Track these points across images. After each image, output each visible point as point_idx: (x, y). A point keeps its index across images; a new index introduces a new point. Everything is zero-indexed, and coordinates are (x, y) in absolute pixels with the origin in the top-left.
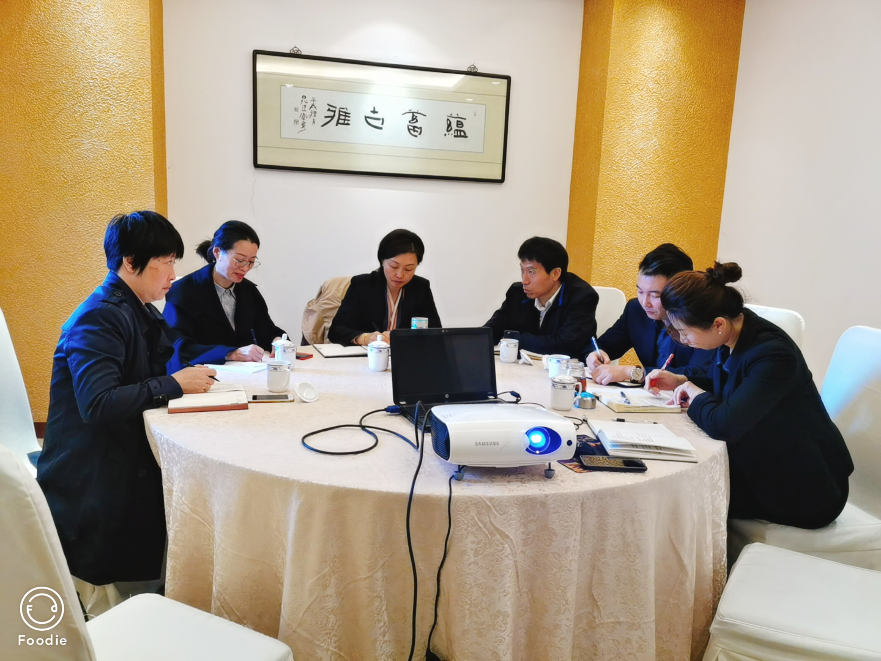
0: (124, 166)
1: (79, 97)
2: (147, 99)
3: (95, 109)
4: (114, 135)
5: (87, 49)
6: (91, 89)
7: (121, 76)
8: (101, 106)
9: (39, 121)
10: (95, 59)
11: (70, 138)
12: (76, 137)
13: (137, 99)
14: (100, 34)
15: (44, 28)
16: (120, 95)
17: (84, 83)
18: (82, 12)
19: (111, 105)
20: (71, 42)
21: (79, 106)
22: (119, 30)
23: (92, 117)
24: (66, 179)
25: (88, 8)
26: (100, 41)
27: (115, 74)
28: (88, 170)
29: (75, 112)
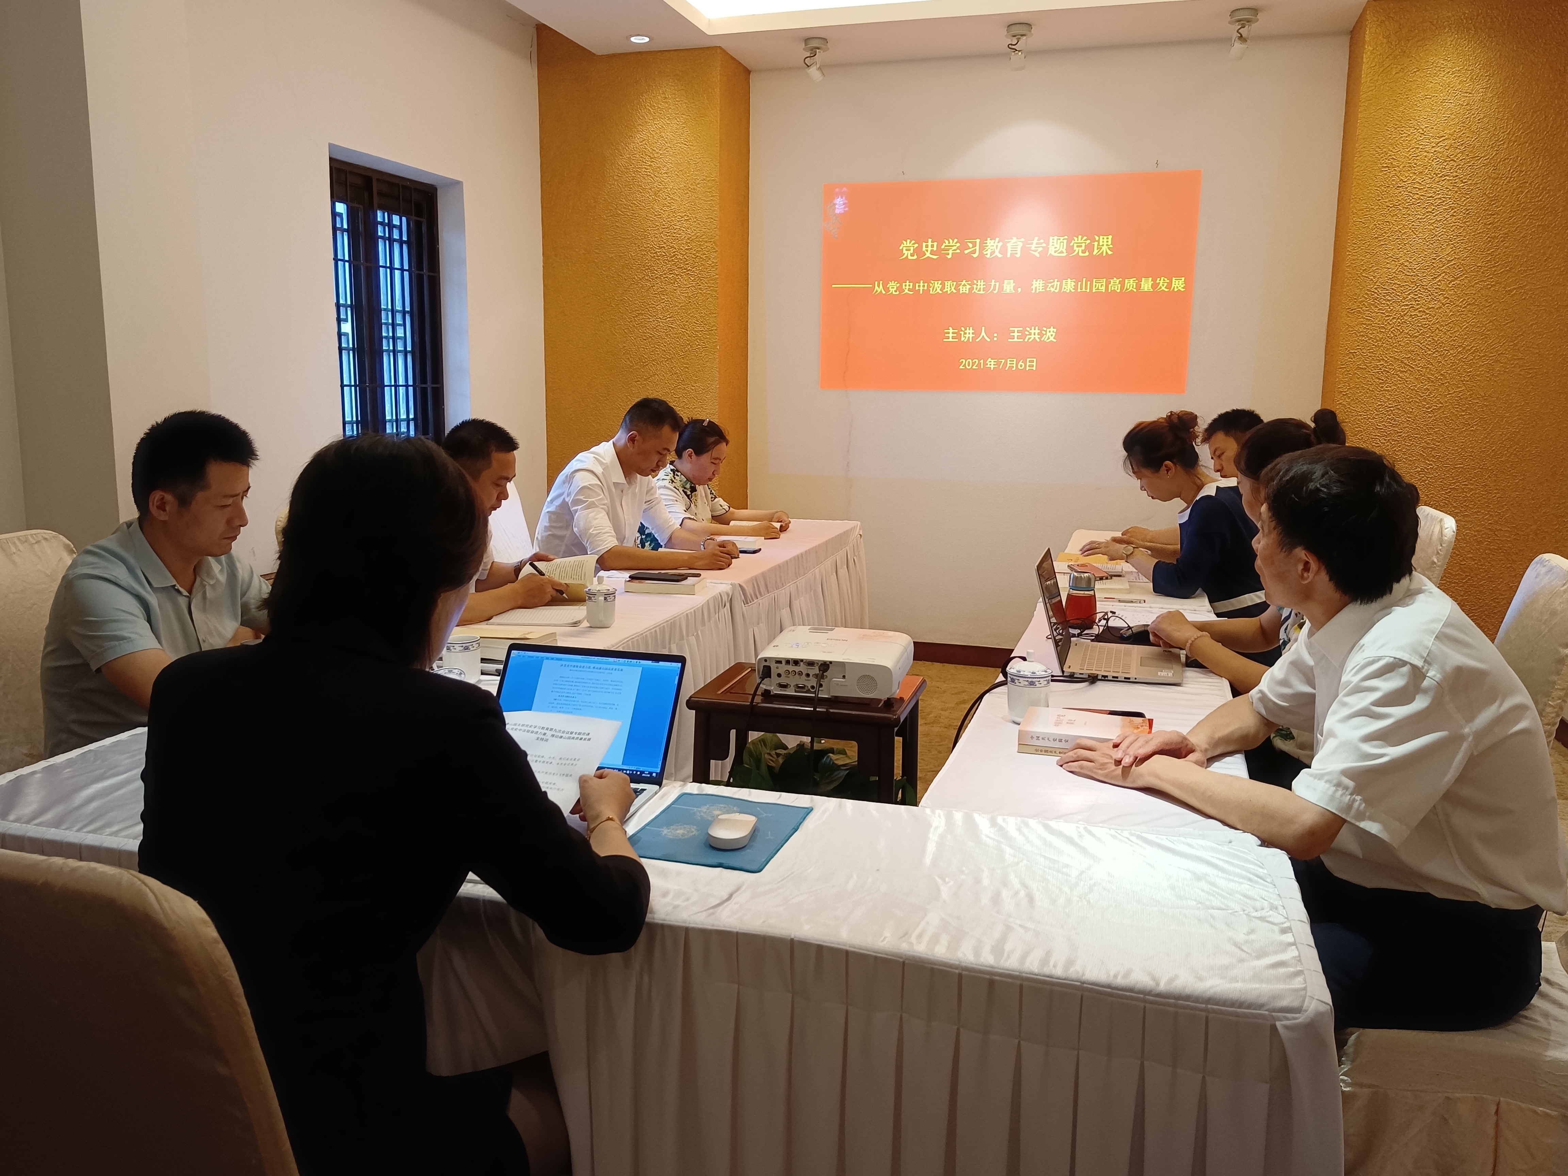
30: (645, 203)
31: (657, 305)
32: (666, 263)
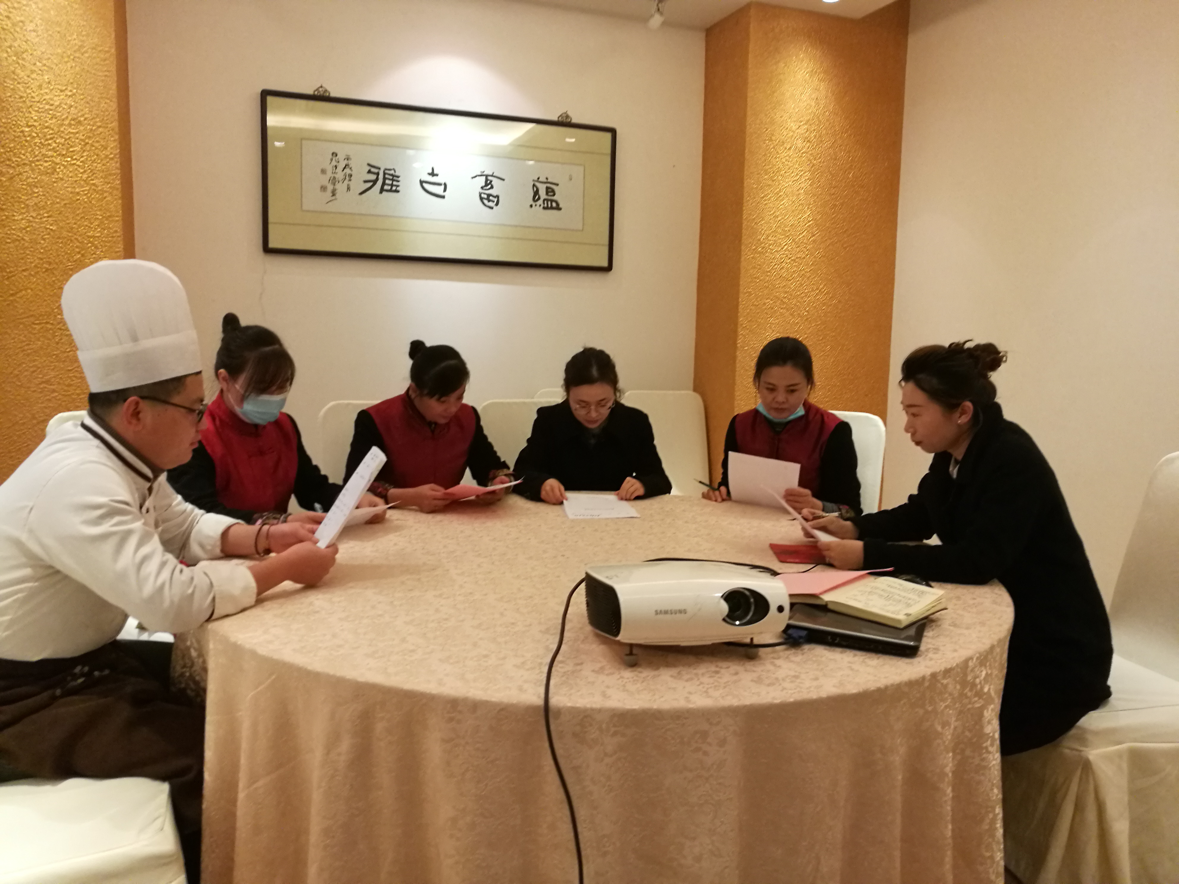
19: (57, 164)
22: (68, 57)
31: (27, 200)
32: (38, 146)
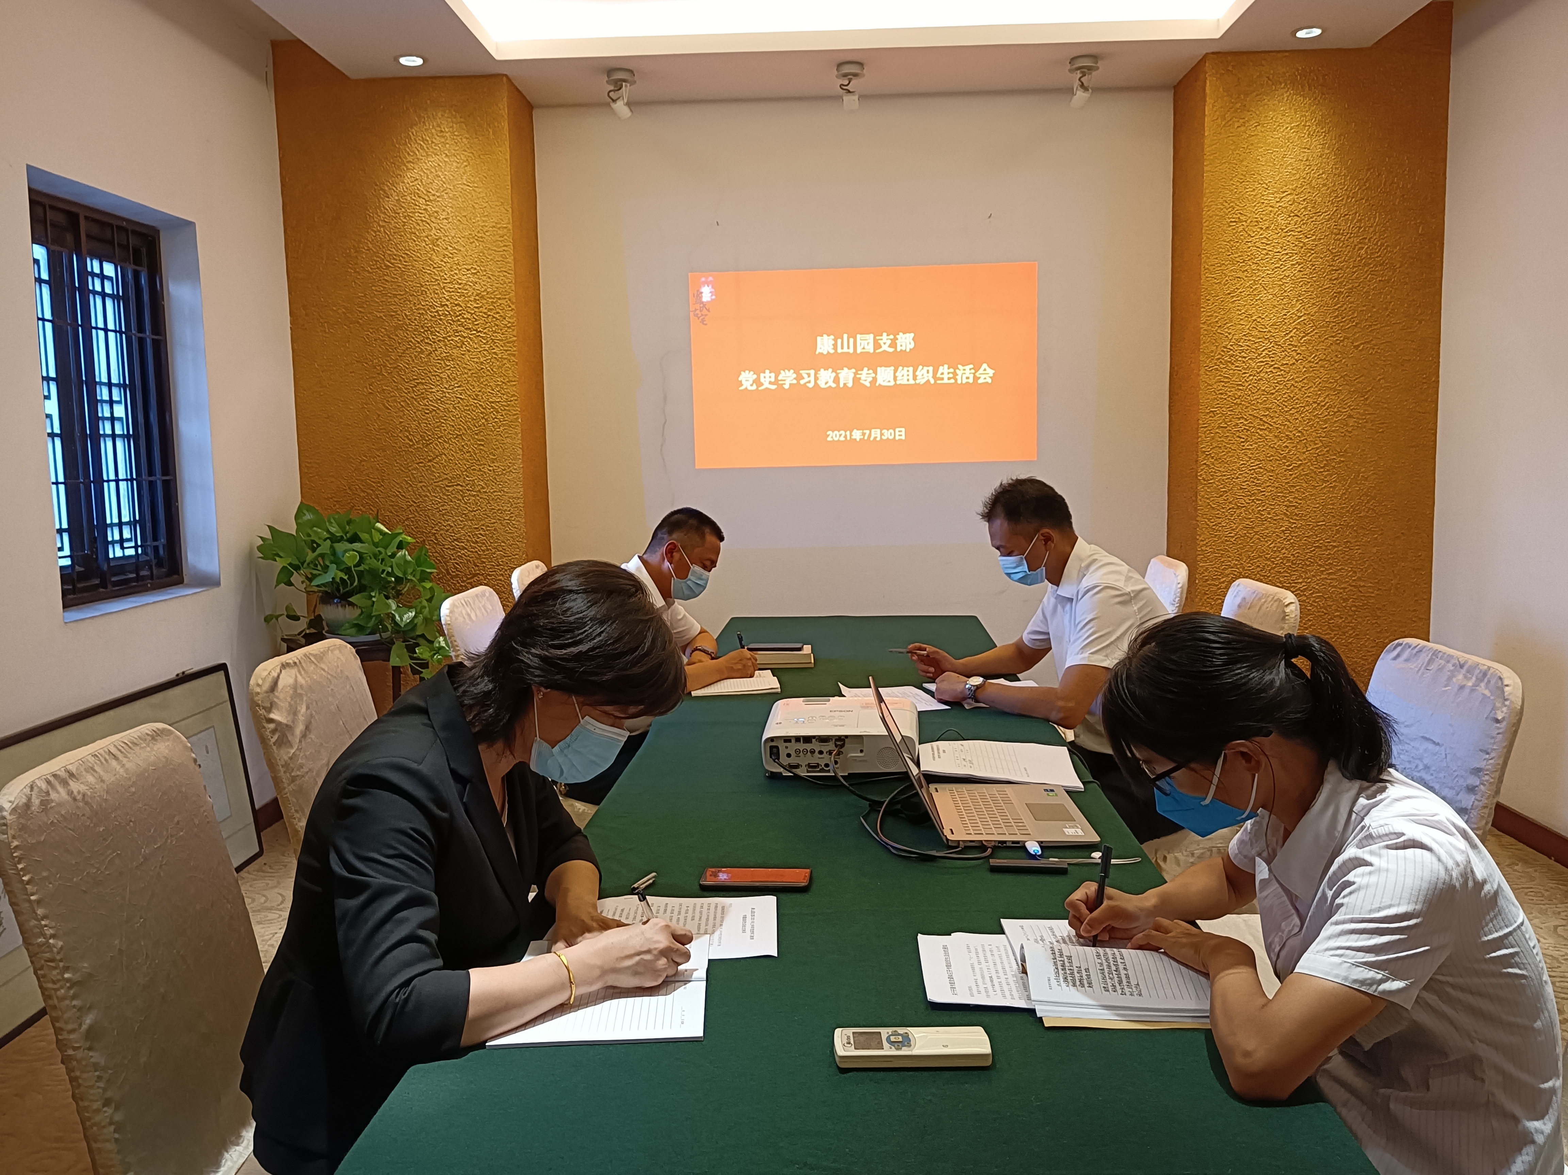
0: (483, 418)
1: (426, 331)
2: (510, 325)
3: (445, 345)
4: (469, 377)
5: (434, 268)
6: (441, 319)
7: (477, 298)
8: (452, 340)
9: (378, 368)
10: (446, 279)
11: (416, 386)
12: (423, 384)
13: (497, 326)
14: (451, 246)
15: (383, 247)
16: (476, 323)
17: (431, 312)
18: (428, 221)
19: (465, 337)
20: (415, 261)
21: (426, 343)
22: (474, 237)
23: (442, 355)
24: (411, 440)
25: (436, 214)
26: (451, 256)
27: (469, 297)
28: (438, 427)
29: (422, 352)
30: (421, 254)
32: (450, 323)
